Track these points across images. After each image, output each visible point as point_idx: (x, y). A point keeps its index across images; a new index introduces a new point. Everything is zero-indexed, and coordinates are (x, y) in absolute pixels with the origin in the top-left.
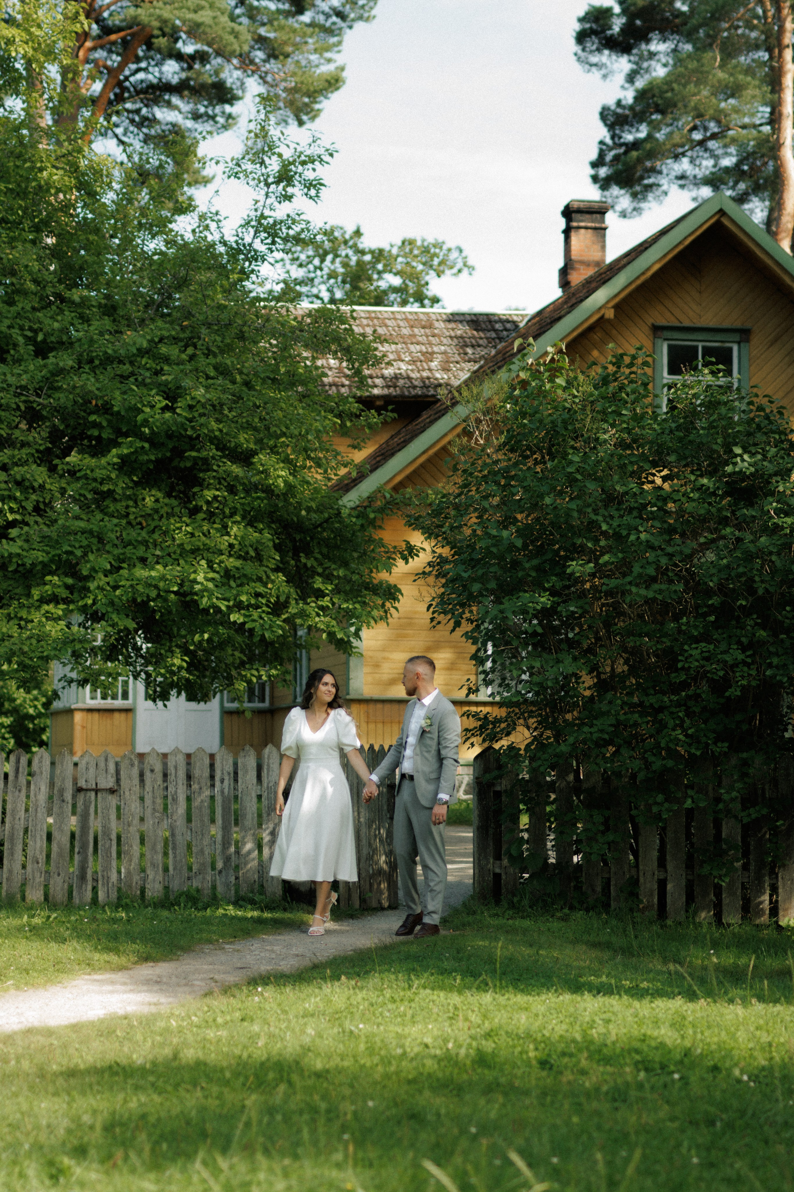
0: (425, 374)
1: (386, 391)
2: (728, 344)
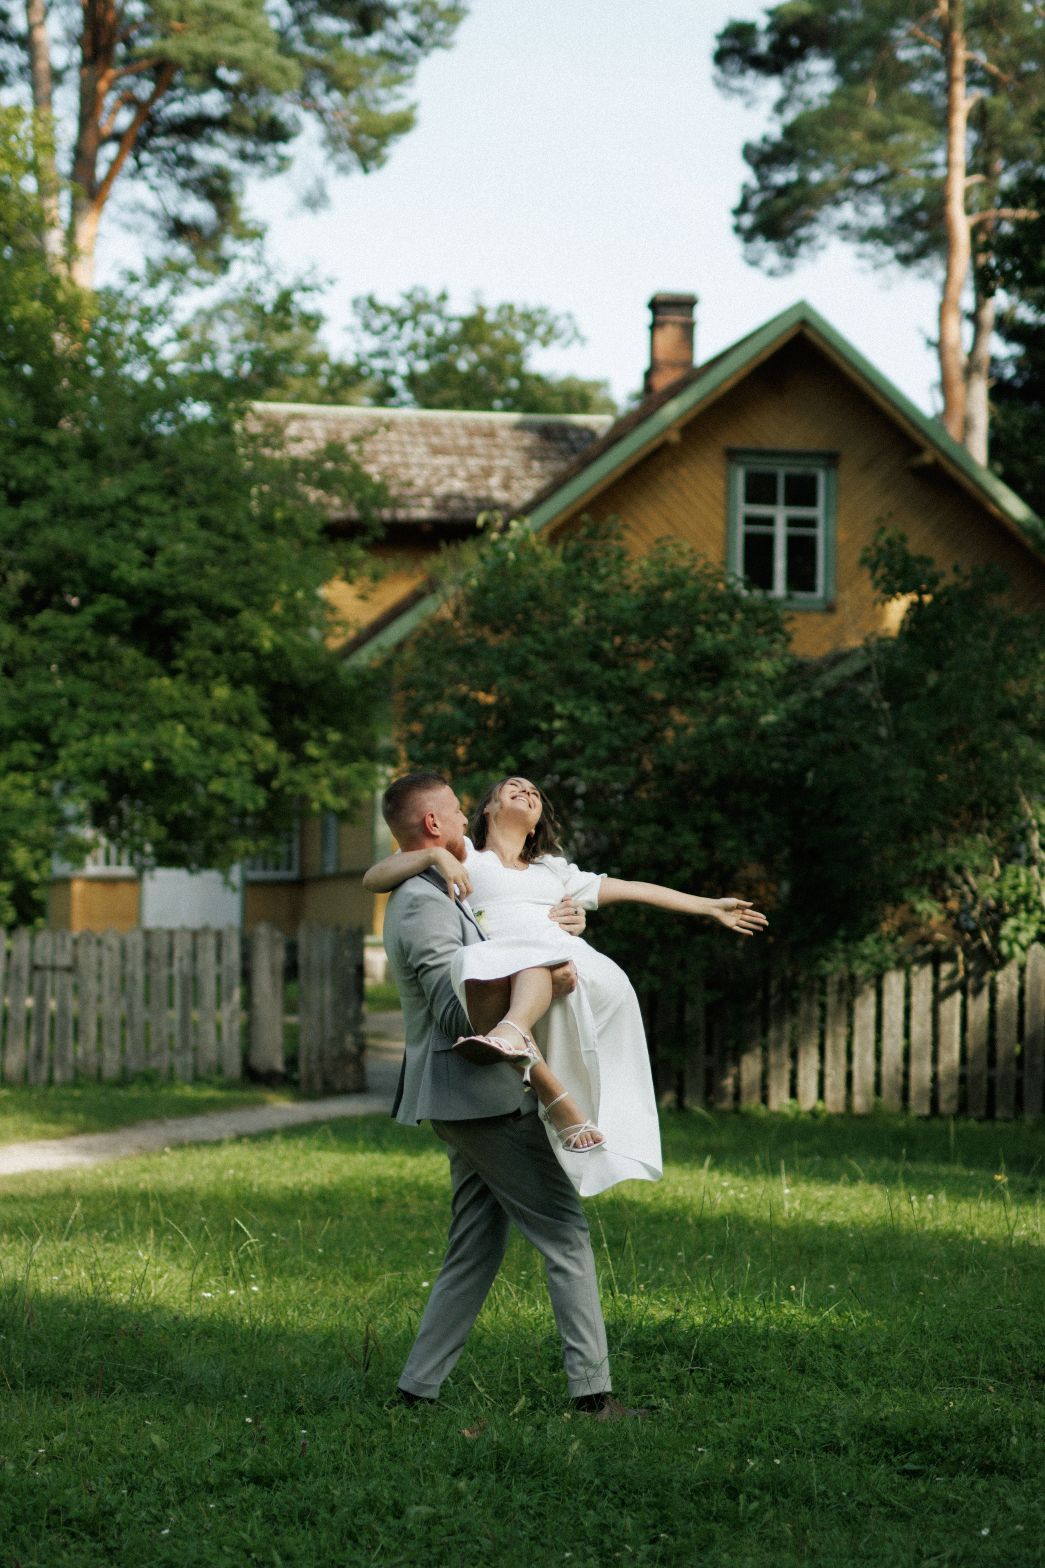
0: (483, 493)
1: (435, 515)
2: (813, 470)
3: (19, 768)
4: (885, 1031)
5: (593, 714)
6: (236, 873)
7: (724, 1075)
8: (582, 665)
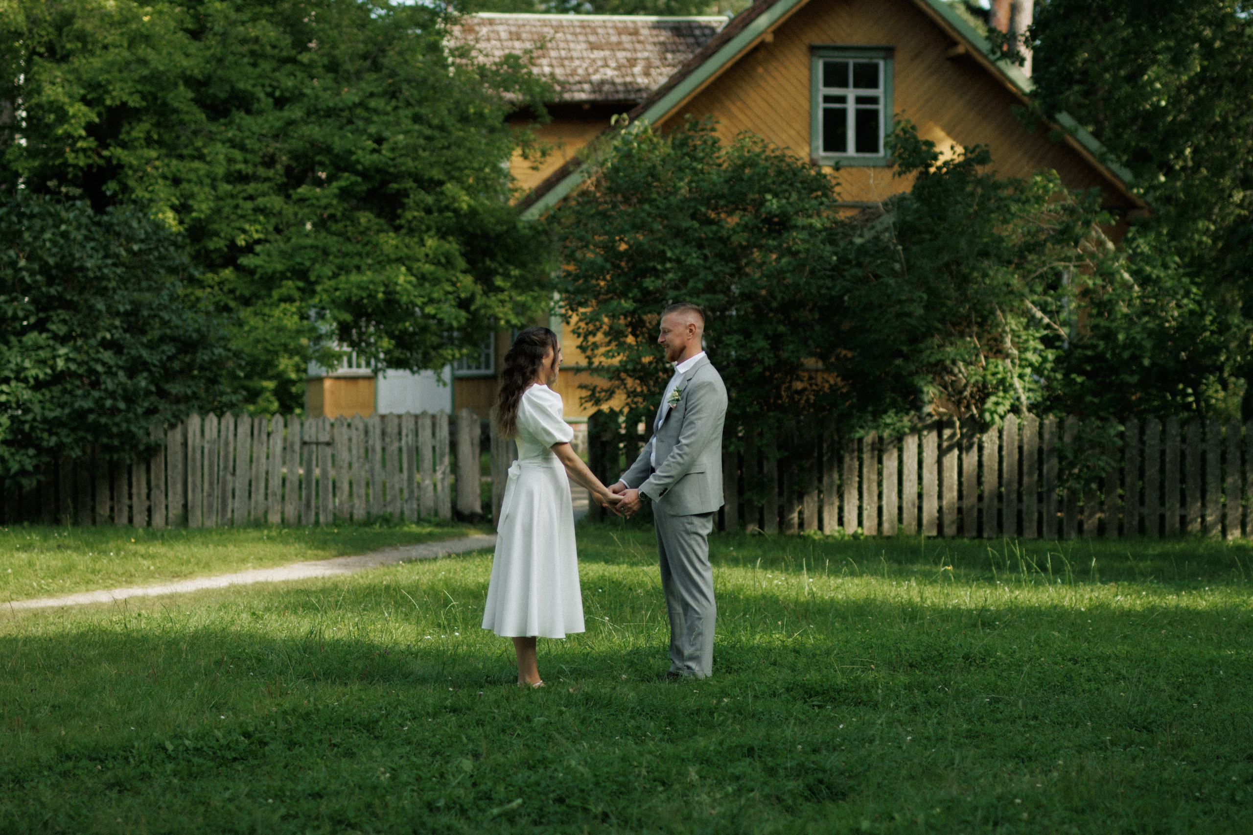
0: (628, 79)
1: (592, 97)
2: (875, 61)
3: (290, 299)
4: (905, 477)
5: (694, 259)
6: (447, 372)
7: (791, 511)
8: (686, 223)
